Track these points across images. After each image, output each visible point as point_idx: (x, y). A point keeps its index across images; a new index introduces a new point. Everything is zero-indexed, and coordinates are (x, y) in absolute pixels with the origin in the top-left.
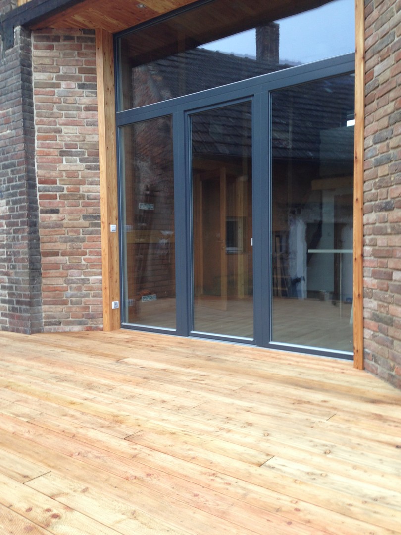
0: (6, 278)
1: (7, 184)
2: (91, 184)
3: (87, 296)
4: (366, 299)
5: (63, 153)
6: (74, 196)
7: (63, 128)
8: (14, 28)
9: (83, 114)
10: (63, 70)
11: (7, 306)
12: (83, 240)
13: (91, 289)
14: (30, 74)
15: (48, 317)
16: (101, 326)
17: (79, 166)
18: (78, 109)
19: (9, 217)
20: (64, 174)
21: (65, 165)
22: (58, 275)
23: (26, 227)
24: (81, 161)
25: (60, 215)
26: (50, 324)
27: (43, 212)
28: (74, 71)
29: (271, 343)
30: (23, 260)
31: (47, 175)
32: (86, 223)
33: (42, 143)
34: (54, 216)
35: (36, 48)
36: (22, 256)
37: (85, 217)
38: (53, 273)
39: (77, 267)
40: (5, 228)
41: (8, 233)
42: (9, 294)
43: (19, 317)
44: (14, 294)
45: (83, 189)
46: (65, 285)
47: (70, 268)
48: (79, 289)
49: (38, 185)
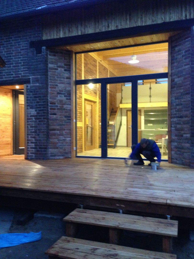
0: (34, 139)
2: (68, 105)
3: (65, 145)
5: (58, 93)
6: (61, 109)
7: (58, 84)
8: (42, 47)
9: (66, 80)
10: (59, 64)
11: (34, 150)
12: (64, 125)
13: (67, 143)
14: (47, 64)
15: (51, 153)
16: (70, 157)
17: (64, 98)
18: (64, 78)
19: (37, 116)
20: (59, 101)
21: (59, 98)
22: (55, 138)
23: (46, 120)
24: (65, 96)
25: (57, 116)
26: (51, 156)
27: (51, 114)
28: (63, 65)
30: (43, 132)
31: (53, 101)
32: (65, 119)
33: (51, 90)
34: (55, 116)
35: (50, 55)
37: (65, 117)
38: (54, 137)
39: (62, 135)
40: (34, 120)
41: (35, 122)
43: (40, 154)
44: (38, 145)
45: (65, 106)
46: (58, 142)
47: (60, 135)
48: (63, 143)
49: (49, 104)
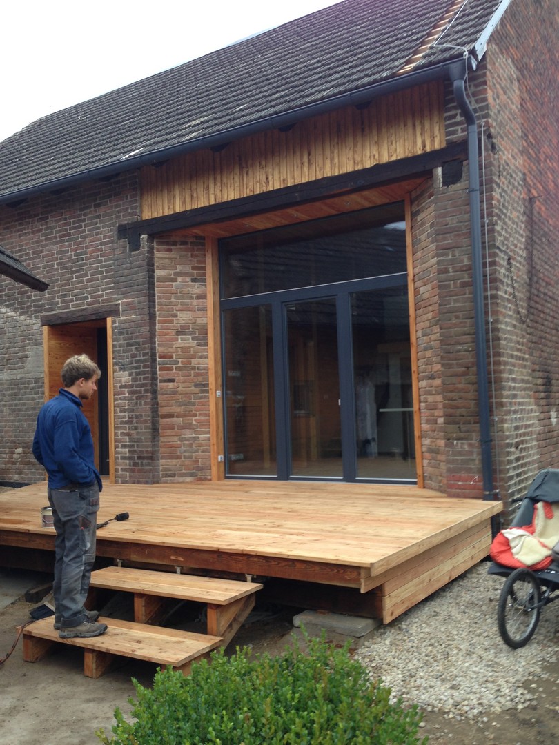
0: (127, 438)
1: (130, 359)
2: (201, 357)
3: (197, 451)
4: (423, 439)
5: (178, 333)
6: (187, 367)
7: (178, 313)
8: (140, 235)
9: (195, 302)
10: (179, 268)
11: (128, 462)
12: (194, 404)
13: (201, 445)
14: (153, 271)
15: (165, 470)
16: (210, 477)
17: (190, 343)
18: (191, 298)
19: (132, 386)
20: (179, 350)
21: (180, 342)
22: (173, 434)
23: (149, 394)
24: (193, 339)
25: (175, 383)
26: (166, 476)
27: (162, 381)
28: (188, 268)
29: (357, 479)
30: (146, 421)
31: (166, 351)
32: (197, 390)
33: (162, 326)
34: (171, 385)
35: (158, 251)
36: (144, 419)
37: (196, 385)
38: (169, 432)
39: (189, 427)
40: (127, 395)
41: (130, 399)
42: (129, 451)
43: (140, 471)
44: (135, 451)
45: (194, 361)
46: (179, 442)
47: (183, 428)
48: (191, 445)
49: (158, 359)
